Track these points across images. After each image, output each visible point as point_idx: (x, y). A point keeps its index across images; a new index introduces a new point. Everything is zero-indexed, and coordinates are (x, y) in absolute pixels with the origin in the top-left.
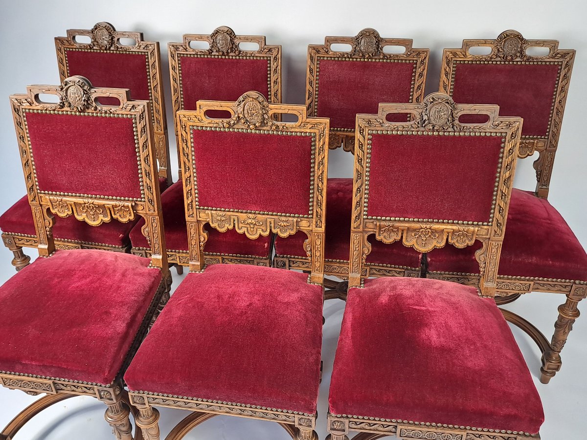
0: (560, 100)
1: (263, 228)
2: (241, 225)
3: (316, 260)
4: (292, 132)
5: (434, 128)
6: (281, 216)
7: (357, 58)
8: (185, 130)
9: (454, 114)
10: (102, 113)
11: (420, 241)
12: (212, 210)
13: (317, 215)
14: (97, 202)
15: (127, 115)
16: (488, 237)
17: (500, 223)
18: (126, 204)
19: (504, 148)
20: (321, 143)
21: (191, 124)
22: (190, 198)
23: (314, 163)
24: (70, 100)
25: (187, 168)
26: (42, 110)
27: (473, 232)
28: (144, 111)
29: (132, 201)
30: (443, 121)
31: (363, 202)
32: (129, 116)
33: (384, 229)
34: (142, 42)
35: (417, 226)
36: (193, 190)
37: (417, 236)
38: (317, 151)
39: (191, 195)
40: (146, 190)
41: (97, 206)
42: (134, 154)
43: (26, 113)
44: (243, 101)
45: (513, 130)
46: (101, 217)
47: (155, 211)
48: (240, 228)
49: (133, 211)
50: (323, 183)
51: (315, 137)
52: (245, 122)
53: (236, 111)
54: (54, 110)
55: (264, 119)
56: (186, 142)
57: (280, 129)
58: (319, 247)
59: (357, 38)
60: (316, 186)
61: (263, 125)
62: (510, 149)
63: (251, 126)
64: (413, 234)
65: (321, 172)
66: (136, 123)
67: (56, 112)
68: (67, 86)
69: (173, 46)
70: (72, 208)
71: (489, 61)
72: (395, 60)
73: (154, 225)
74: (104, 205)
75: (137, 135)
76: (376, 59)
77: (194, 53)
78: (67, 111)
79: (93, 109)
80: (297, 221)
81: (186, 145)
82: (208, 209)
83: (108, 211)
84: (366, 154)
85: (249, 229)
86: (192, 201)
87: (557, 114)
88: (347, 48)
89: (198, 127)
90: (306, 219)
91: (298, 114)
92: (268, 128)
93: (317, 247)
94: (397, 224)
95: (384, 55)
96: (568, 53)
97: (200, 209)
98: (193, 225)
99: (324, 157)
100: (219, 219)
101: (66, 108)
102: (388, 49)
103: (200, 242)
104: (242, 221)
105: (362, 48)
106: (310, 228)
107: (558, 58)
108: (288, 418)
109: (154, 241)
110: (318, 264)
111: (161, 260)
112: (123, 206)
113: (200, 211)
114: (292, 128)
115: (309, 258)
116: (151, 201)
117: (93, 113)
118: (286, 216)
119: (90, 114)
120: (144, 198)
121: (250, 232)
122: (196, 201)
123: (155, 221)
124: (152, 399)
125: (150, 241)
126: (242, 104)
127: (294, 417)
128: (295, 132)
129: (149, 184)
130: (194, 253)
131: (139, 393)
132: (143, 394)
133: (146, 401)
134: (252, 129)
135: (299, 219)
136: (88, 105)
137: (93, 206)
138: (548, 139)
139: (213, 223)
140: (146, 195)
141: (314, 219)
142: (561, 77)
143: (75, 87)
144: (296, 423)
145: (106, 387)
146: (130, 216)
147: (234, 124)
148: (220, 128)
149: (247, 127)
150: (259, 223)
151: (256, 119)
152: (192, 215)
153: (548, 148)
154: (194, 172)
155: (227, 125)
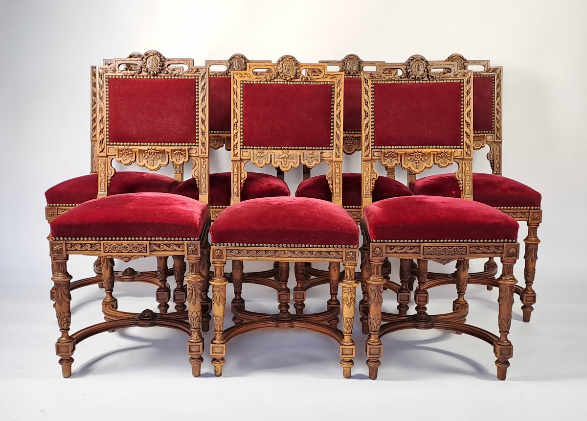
0: (498, 103)
1: (294, 161)
2: (276, 160)
3: (336, 187)
4: (317, 82)
5: (415, 77)
6: (309, 149)
8: (237, 85)
9: (428, 69)
10: (172, 76)
11: (415, 165)
12: (253, 149)
13: (336, 147)
14: (158, 148)
15: (192, 76)
16: (462, 157)
17: (469, 146)
18: (183, 148)
19: (463, 90)
20: (339, 90)
21: (242, 79)
22: (236, 141)
23: (333, 105)
24: (148, 66)
25: (236, 116)
26: (122, 76)
27: (451, 153)
28: (205, 73)
29: (188, 146)
30: (421, 72)
31: (370, 135)
32: (193, 77)
33: (387, 156)
35: (412, 151)
36: (239, 133)
37: (412, 160)
38: (336, 95)
39: (237, 138)
40: (200, 135)
41: (158, 152)
42: (194, 106)
43: (109, 78)
44: (282, 61)
45: (468, 77)
46: (160, 161)
47: (206, 153)
48: (276, 162)
49: (188, 154)
50: (340, 121)
51: (334, 85)
52: (282, 76)
53: (276, 70)
54: (133, 75)
55: (297, 73)
56: (237, 94)
58: (338, 175)
59: (343, 60)
60: (335, 123)
61: (296, 78)
62: (468, 91)
63: (287, 79)
64: (409, 159)
65: (338, 112)
66: (198, 82)
67: (134, 77)
68: (147, 56)
70: (136, 156)
73: (204, 166)
74: (164, 150)
75: (198, 92)
77: (214, 74)
78: (143, 76)
79: (165, 72)
80: (321, 153)
82: (250, 149)
83: (167, 156)
84: (370, 98)
85: (283, 162)
86: (238, 143)
87: (498, 114)
89: (247, 81)
90: (328, 151)
91: (321, 69)
93: (336, 175)
94: (397, 151)
96: (498, 69)
98: (236, 164)
99: (341, 100)
100: (259, 156)
101: (144, 74)
102: (367, 69)
103: (241, 180)
104: (278, 157)
105: (348, 68)
106: (331, 159)
107: (491, 72)
108: (338, 254)
109: (202, 180)
110: (337, 191)
111: (207, 196)
112: (181, 150)
113: (243, 150)
114: (317, 79)
115: (331, 186)
116: (203, 144)
117: (165, 76)
118: (312, 149)
119: (162, 77)
120: (198, 143)
121: (284, 166)
122: (241, 142)
123: (205, 163)
124: (229, 251)
125: (199, 181)
126: (281, 63)
127: (342, 252)
128: (319, 82)
129: (203, 130)
130: (235, 190)
131: (220, 246)
132: (224, 246)
133: (224, 254)
134: (287, 81)
135: (323, 151)
136: (162, 69)
137: (155, 151)
138: (494, 133)
139: (253, 160)
140: (200, 140)
141: (334, 151)
142: (496, 85)
143: (153, 57)
144: (344, 258)
145: (194, 240)
146: (185, 159)
147: (275, 78)
148: (264, 82)
149: (285, 79)
150: (291, 157)
151: (291, 72)
152: (236, 154)
153: (495, 141)
154: (241, 118)
155: (269, 79)
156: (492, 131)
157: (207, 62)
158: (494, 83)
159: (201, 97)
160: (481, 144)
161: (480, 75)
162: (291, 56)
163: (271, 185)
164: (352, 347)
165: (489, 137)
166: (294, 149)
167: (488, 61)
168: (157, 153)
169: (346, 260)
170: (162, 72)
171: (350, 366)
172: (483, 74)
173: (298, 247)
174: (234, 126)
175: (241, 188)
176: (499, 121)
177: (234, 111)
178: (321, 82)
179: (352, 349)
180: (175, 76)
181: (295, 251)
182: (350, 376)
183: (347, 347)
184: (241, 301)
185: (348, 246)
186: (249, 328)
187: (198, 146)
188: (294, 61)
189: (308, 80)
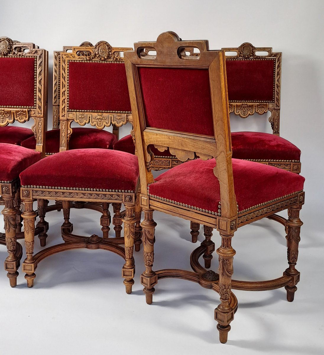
0: (278, 80)
1: (107, 121)
2: (93, 120)
6: (118, 113)
8: (64, 63)
10: (17, 56)
12: (76, 112)
14: (6, 109)
18: (24, 110)
21: (69, 59)
22: (64, 105)
28: (42, 54)
29: (29, 108)
32: (33, 57)
36: (66, 99)
39: (64, 103)
40: (38, 101)
42: (33, 78)
44: (98, 45)
46: (7, 120)
47: (41, 114)
48: (93, 122)
49: (28, 114)
52: (98, 57)
53: (94, 51)
55: (109, 55)
56: (65, 70)
61: (109, 58)
63: (102, 59)
66: (36, 61)
69: (57, 52)
71: (236, 59)
73: (40, 124)
74: (11, 111)
75: (36, 68)
79: (13, 53)
80: (127, 116)
81: (64, 72)
82: (74, 111)
83: (13, 115)
85: (98, 122)
86: (65, 107)
87: (277, 88)
89: (72, 60)
96: (278, 54)
97: (69, 111)
98: (64, 122)
100: (81, 117)
103: (67, 135)
104: (94, 118)
107: (273, 57)
108: (119, 197)
109: (38, 135)
111: (42, 146)
112: (22, 111)
113: (69, 112)
115: (134, 141)
116: (40, 108)
117: (12, 56)
118: (120, 113)
119: (11, 57)
120: (36, 106)
121: (99, 125)
122: (67, 106)
123: (41, 121)
124: (35, 192)
125: (36, 135)
126: (98, 47)
127: (122, 195)
129: (40, 97)
130: (63, 142)
131: (27, 187)
132: (30, 187)
133: (31, 194)
134: (102, 61)
135: (128, 114)
136: (10, 51)
137: (4, 112)
138: (274, 102)
139: (76, 120)
140: (37, 104)
142: (276, 66)
143: (4, 41)
144: (124, 200)
145: (7, 183)
146: (26, 118)
147: (93, 58)
148: (85, 61)
149: (100, 59)
150: (104, 118)
151: (105, 54)
152: (64, 115)
153: (275, 108)
154: (68, 88)
155: (89, 59)
156: (273, 100)
157: (64, 47)
158: (275, 65)
159: (38, 72)
160: (264, 111)
161: (265, 59)
162: (106, 42)
163: (96, 138)
164: (131, 270)
165: (271, 106)
166: (107, 112)
167: (271, 48)
168: (5, 113)
169: (125, 201)
170: (11, 52)
171: (131, 285)
172: (267, 58)
173: (88, 190)
174: (63, 93)
175: (67, 141)
176: (278, 94)
177: (63, 82)
179: (132, 271)
180: (20, 55)
181: (85, 193)
182: (131, 292)
183: (127, 270)
184: (69, 225)
185: (126, 191)
187: (36, 108)
188: (107, 46)
189: (117, 60)
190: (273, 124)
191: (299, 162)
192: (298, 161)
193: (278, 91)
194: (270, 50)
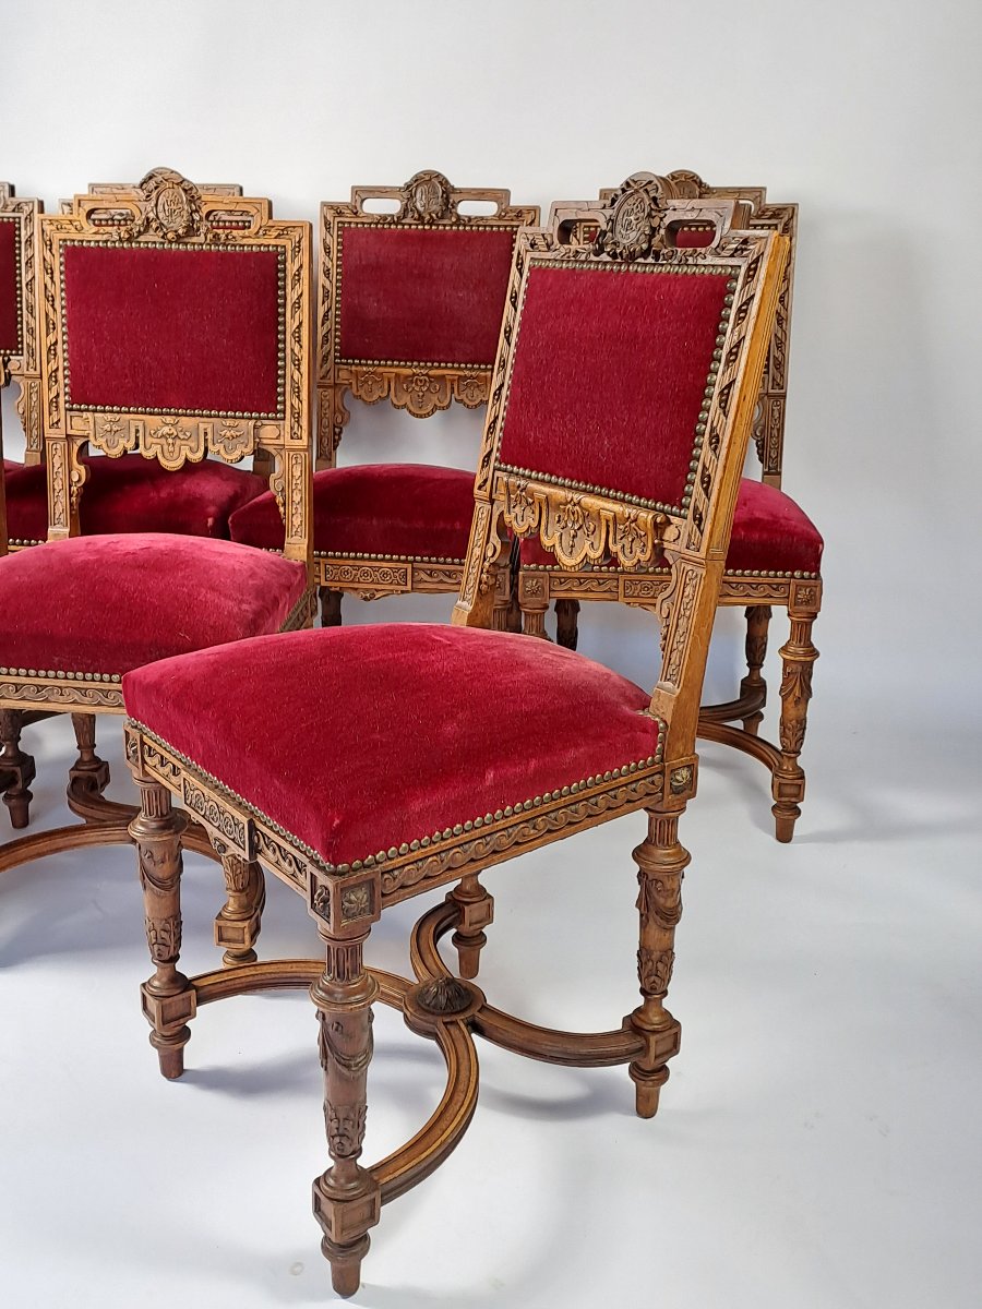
0: (781, 297)
1: (193, 445)
2: (149, 440)
3: (294, 511)
4: (243, 246)
6: (227, 417)
7: (410, 225)
8: (50, 250)
12: (95, 411)
13: (292, 413)
20: (297, 268)
21: (63, 236)
22: (54, 389)
23: (284, 305)
25: (51, 326)
34: (12, 199)
36: (61, 369)
38: (289, 281)
39: (56, 382)
44: (156, 188)
48: (148, 447)
50: (301, 347)
51: (283, 253)
52: (157, 228)
53: (142, 210)
55: (192, 221)
56: (52, 273)
57: (222, 241)
58: (299, 482)
59: (408, 186)
60: (288, 351)
61: (191, 233)
65: (297, 323)
72: (479, 226)
76: (445, 225)
80: (256, 427)
81: (52, 278)
82: (87, 410)
85: (165, 447)
86: (58, 395)
88: (392, 207)
89: (74, 241)
90: (272, 422)
91: (253, 210)
92: (201, 239)
93: (294, 482)
95: (459, 217)
96: (785, 209)
97: (71, 410)
98: (58, 446)
99: (301, 294)
100: (109, 429)
102: (466, 209)
103: (70, 486)
104: (152, 432)
105: (418, 205)
106: (281, 442)
107: (769, 219)
110: (297, 521)
113: (73, 413)
114: (243, 237)
115: (282, 509)
118: (235, 417)
121: (166, 454)
122: (66, 394)
126: (154, 195)
128: (248, 246)
130: (58, 509)
134: (171, 242)
135: (259, 424)
139: (95, 439)
141: (287, 422)
147: (140, 233)
148: (114, 242)
149: (163, 237)
150: (185, 434)
151: (178, 220)
152: (57, 423)
153: (771, 391)
154: (64, 334)
155: (127, 236)
166: (193, 415)
167: (762, 190)
173: (93, 680)
174: (50, 349)
175: (71, 504)
177: (47, 315)
178: (252, 246)
181: (87, 689)
183: (229, 924)
184: (95, 766)
186: (61, 845)
188: (185, 191)
189: (219, 239)
190: (763, 445)
191: (818, 577)
192: (813, 574)
193: (779, 335)
194: (758, 194)
